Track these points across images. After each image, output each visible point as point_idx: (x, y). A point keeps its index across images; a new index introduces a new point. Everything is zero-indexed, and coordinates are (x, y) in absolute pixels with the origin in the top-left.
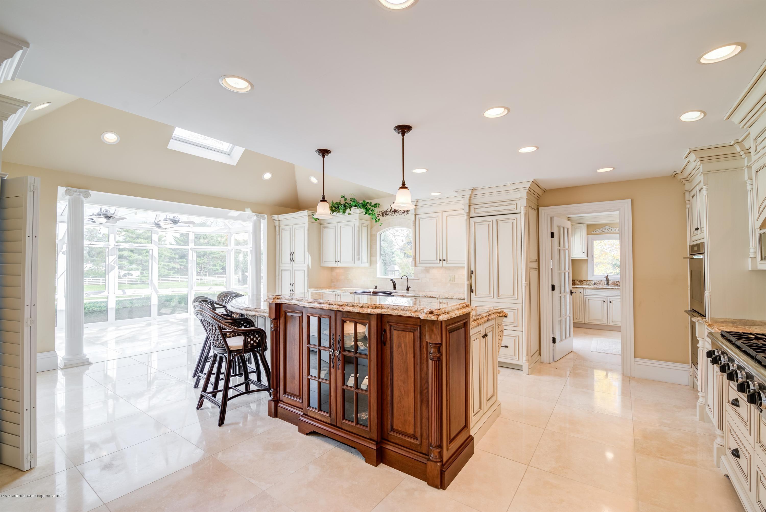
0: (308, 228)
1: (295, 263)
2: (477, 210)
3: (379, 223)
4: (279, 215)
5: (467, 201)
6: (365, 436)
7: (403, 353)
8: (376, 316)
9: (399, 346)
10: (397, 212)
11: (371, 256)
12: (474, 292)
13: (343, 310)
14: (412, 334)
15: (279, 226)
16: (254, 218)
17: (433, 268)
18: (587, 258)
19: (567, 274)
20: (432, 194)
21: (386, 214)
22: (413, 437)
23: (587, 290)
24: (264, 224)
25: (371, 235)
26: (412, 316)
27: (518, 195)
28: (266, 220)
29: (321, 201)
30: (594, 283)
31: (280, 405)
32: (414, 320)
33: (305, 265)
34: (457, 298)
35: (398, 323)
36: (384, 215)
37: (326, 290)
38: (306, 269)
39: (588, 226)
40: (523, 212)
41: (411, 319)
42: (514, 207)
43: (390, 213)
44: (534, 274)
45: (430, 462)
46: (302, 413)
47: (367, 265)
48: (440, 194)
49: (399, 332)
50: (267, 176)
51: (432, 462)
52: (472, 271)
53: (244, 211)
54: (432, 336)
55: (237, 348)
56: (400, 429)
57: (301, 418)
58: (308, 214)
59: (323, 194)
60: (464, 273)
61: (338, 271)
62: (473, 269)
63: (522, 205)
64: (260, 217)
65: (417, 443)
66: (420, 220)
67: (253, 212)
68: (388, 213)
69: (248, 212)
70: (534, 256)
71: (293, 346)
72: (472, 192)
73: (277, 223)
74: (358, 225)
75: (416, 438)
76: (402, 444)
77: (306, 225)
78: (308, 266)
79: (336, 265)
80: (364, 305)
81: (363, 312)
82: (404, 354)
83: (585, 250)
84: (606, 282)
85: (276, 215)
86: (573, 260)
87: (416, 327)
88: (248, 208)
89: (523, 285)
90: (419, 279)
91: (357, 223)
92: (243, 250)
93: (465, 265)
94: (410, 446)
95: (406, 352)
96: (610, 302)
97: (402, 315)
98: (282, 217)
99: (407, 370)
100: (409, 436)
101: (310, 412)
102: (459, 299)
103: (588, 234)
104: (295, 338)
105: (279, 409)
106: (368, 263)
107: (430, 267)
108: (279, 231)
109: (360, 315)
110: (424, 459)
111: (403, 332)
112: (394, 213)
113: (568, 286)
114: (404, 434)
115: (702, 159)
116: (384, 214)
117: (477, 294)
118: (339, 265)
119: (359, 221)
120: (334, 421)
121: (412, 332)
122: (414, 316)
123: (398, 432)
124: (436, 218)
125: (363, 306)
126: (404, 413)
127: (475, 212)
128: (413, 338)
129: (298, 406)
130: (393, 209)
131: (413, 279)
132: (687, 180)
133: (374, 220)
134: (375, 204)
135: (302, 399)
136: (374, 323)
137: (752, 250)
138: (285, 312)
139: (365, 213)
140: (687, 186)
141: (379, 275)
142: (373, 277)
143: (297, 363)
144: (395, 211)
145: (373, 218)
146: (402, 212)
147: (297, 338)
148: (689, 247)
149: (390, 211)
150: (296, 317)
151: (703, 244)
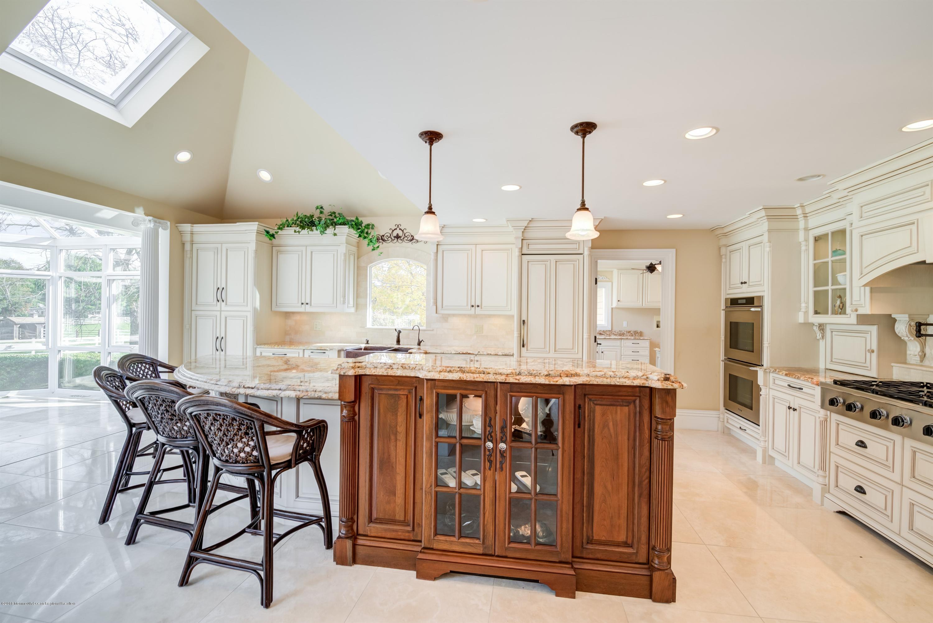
0: (256, 251)
1: (226, 304)
2: (531, 246)
3: (376, 252)
4: (195, 225)
5: (520, 235)
6: (550, 560)
7: (611, 435)
8: (573, 387)
9: (605, 425)
10: (402, 238)
11: (357, 297)
12: (526, 346)
13: (517, 381)
15: (192, 243)
16: (149, 226)
17: (454, 315)
20: (474, 220)
21: (384, 240)
22: (623, 545)
24: (164, 236)
25: (358, 267)
26: (634, 385)
28: (168, 231)
29: (427, 213)
31: (360, 542)
32: (630, 390)
33: (249, 308)
34: (503, 354)
35: (603, 395)
36: (381, 241)
37: (291, 348)
38: (250, 316)
40: (586, 253)
41: (624, 389)
42: (576, 246)
43: (390, 239)
45: (658, 572)
46: (419, 549)
47: (353, 310)
48: (485, 220)
49: (605, 407)
50: (184, 156)
51: (661, 572)
52: (524, 321)
53: (133, 211)
54: (667, 409)
55: (281, 459)
56: (603, 538)
57: (420, 556)
58: (257, 228)
59: (430, 202)
60: (514, 322)
61: (297, 317)
62: (524, 317)
63: (586, 245)
64: (158, 224)
65: (633, 551)
66: (444, 252)
67: (147, 214)
68: (386, 239)
69: (139, 213)
71: (392, 444)
72: (528, 224)
73: (187, 238)
74: (345, 252)
75: (628, 545)
76: (606, 558)
77: (252, 246)
78: (255, 309)
79: (302, 309)
80: (550, 372)
81: (557, 383)
82: (613, 436)
85: (190, 225)
87: (634, 398)
88: (139, 206)
89: (585, 337)
90: (433, 330)
91: (342, 249)
92: (76, 278)
93: (514, 312)
94: (620, 557)
95: (617, 434)
96: (602, 352)
97: (618, 384)
98: (199, 228)
99: (617, 457)
100: (618, 545)
101: (439, 543)
102: (506, 355)
104: (397, 429)
105: (360, 550)
106: (354, 307)
108: (192, 250)
109: (544, 387)
110: (644, 570)
111: (612, 407)
112: (396, 239)
114: (609, 544)
115: (770, 218)
116: (381, 239)
117: (529, 348)
118: (308, 309)
119: (346, 246)
120: (491, 549)
121: (626, 406)
122: (638, 385)
123: (598, 543)
124: (468, 252)
125: (549, 375)
126: (611, 515)
127: (528, 248)
128: (627, 415)
129: (402, 537)
130: (395, 234)
131: (424, 330)
132: (725, 235)
133: (371, 247)
134: (368, 225)
135: (415, 525)
136: (570, 398)
137: (803, 305)
138: (373, 389)
139: (358, 235)
140: (723, 241)
141: (369, 325)
142: (361, 327)
143: (400, 469)
144: (398, 237)
145: (368, 245)
146: (409, 239)
147: (401, 429)
148: (726, 299)
149: (390, 237)
150: (398, 396)
151: (761, 298)
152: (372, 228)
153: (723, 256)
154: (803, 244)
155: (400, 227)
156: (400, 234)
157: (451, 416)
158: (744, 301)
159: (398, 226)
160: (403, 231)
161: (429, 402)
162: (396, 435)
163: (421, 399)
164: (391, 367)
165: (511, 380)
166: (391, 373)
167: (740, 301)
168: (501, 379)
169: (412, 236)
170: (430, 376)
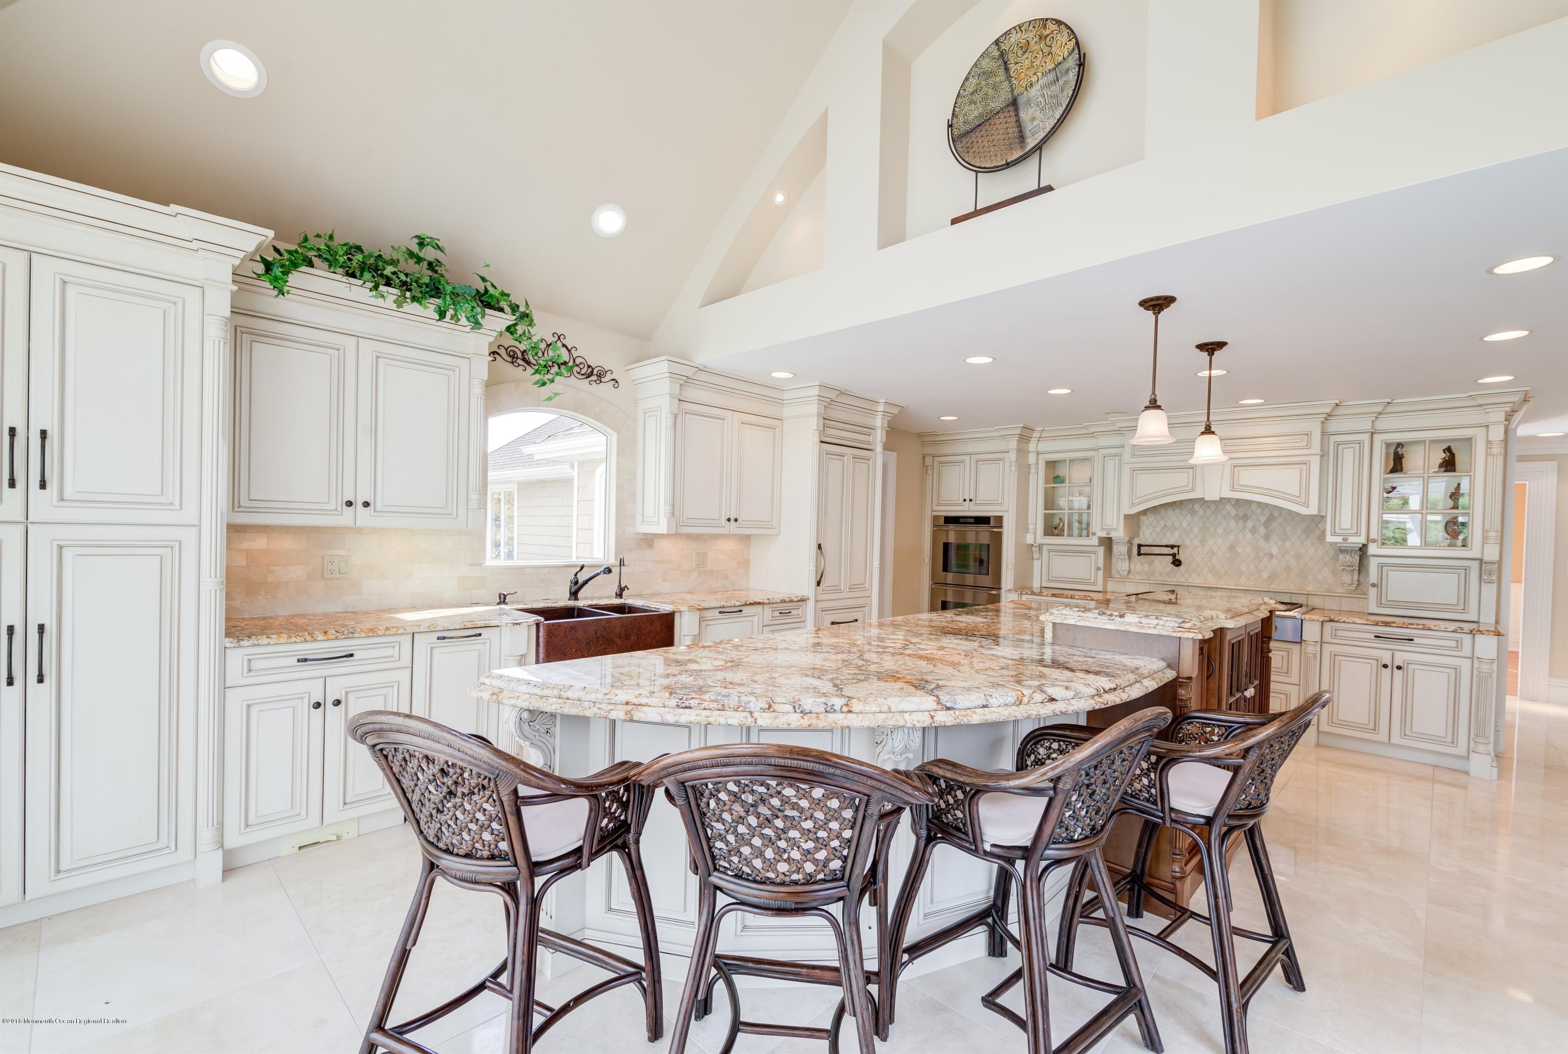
1: (60, 497)
2: (827, 431)
38: (198, 542)
52: (819, 546)
62: (820, 540)
66: (686, 415)
119: (486, 364)
124: (721, 421)
127: (825, 433)
132: (935, 443)
137: (1031, 527)
140: (930, 450)
141: (489, 559)
142: (471, 565)
146: (583, 371)
148: (935, 518)
151: (1000, 519)
153: (929, 467)
154: (1033, 467)
155: (565, 342)
158: (972, 520)
159: (559, 338)
160: (569, 351)
167: (961, 520)
169: (589, 366)
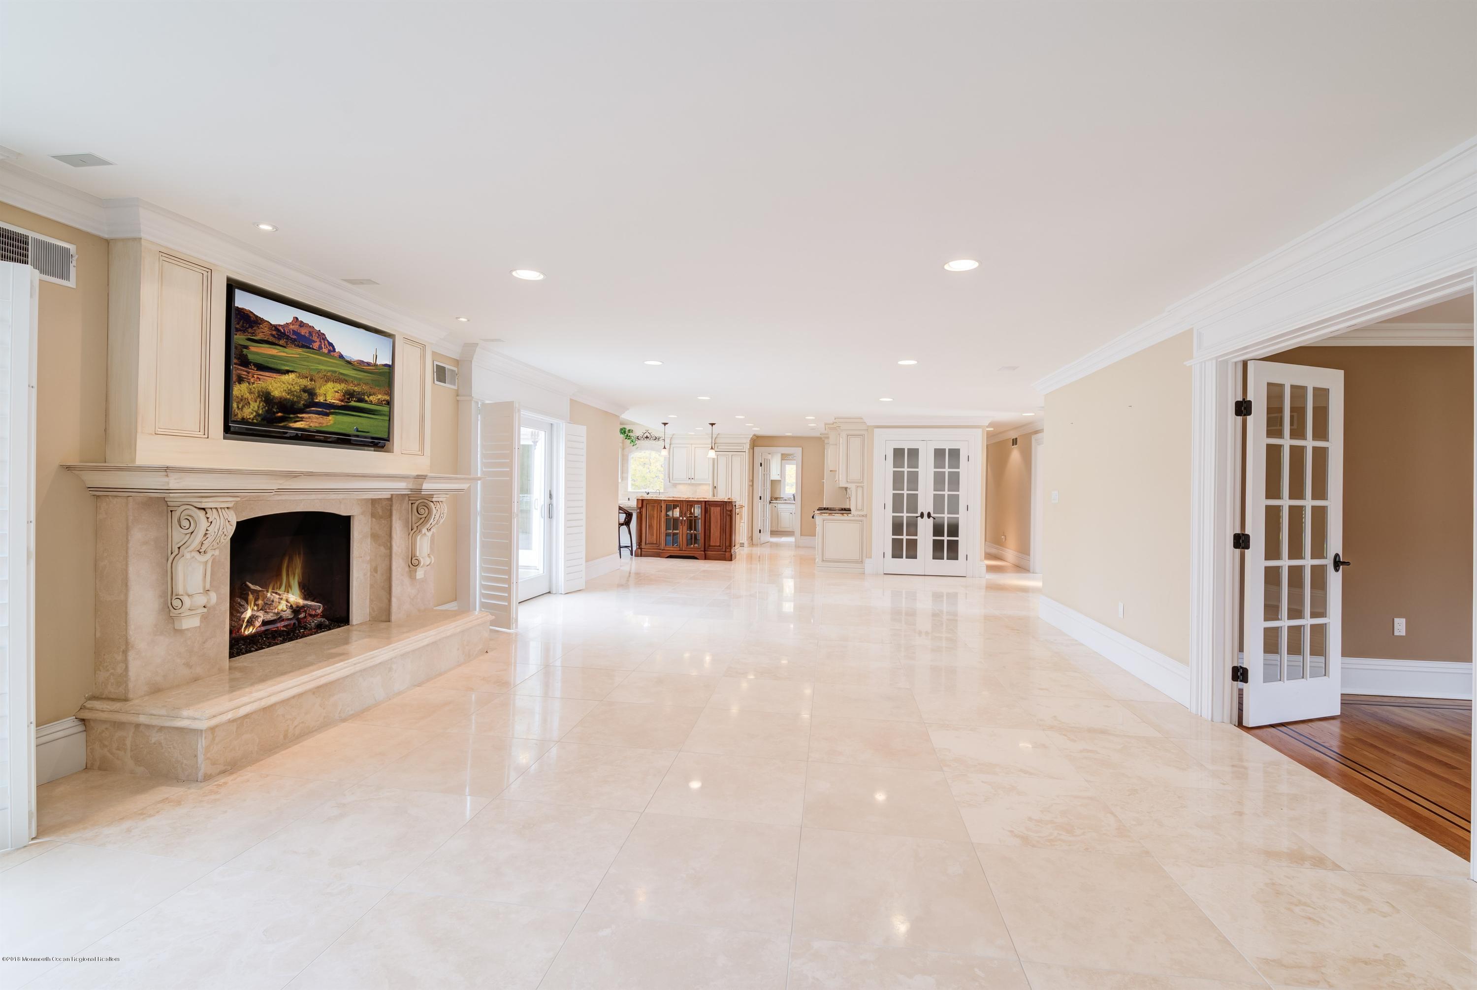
2: (719, 447)
3: (635, 447)
9: (714, 512)
10: (649, 438)
11: (622, 473)
14: (719, 508)
17: (679, 484)
18: (780, 479)
19: (768, 490)
21: (639, 440)
22: (719, 545)
23: (780, 504)
25: (623, 455)
27: (744, 441)
30: (786, 500)
31: (642, 551)
36: (637, 440)
39: (782, 454)
40: (746, 452)
42: (742, 447)
44: (751, 488)
45: (729, 553)
46: (661, 551)
60: (711, 488)
62: (715, 485)
63: (747, 446)
65: (722, 547)
66: (674, 448)
68: (641, 439)
70: (751, 478)
71: (652, 521)
72: (717, 436)
76: (714, 550)
82: (716, 515)
83: (779, 473)
84: (793, 499)
86: (771, 480)
87: (722, 504)
93: (711, 483)
94: (718, 549)
100: (717, 545)
101: (667, 548)
103: (782, 460)
105: (642, 553)
107: (677, 483)
112: (646, 439)
113: (768, 499)
114: (714, 545)
120: (682, 549)
123: (711, 545)
124: (687, 447)
126: (715, 538)
129: (655, 548)
130: (645, 436)
131: (662, 493)
133: (632, 444)
134: (629, 430)
135: (660, 544)
136: (703, 504)
138: (647, 504)
139: (625, 438)
141: (630, 489)
143: (655, 528)
144: (647, 437)
145: (631, 443)
146: (654, 439)
147: (655, 516)
149: (642, 437)
150: (655, 506)
152: (632, 432)
155: (648, 431)
156: (649, 436)
157: (670, 513)
159: (646, 431)
161: (664, 506)
162: (654, 517)
163: (662, 507)
164: (652, 497)
165: (687, 500)
166: (652, 498)
168: (684, 499)
169: (655, 437)
170: (664, 499)
